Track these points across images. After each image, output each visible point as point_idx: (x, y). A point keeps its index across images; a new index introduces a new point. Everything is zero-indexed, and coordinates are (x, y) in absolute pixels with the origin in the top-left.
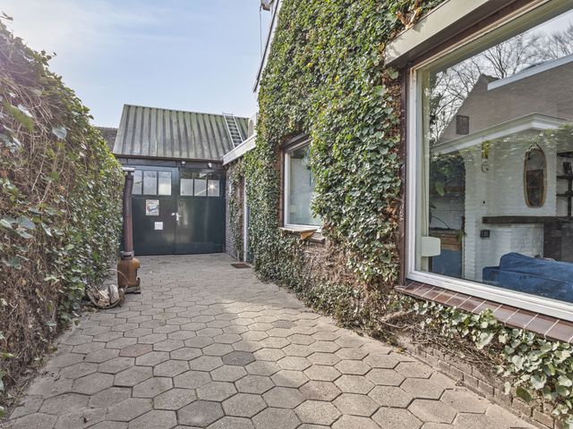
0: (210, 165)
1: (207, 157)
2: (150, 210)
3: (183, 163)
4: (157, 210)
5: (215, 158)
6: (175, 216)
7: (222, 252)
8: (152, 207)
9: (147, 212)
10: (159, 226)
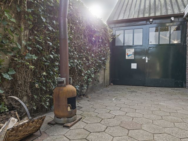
0: (173, 19)
1: (170, 12)
2: (128, 56)
3: (151, 20)
4: (133, 56)
5: (176, 12)
6: (145, 59)
7: (182, 87)
8: (130, 53)
9: (127, 57)
10: (134, 66)
